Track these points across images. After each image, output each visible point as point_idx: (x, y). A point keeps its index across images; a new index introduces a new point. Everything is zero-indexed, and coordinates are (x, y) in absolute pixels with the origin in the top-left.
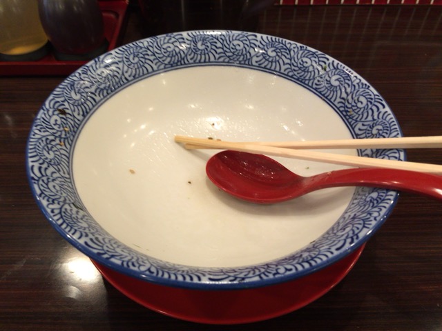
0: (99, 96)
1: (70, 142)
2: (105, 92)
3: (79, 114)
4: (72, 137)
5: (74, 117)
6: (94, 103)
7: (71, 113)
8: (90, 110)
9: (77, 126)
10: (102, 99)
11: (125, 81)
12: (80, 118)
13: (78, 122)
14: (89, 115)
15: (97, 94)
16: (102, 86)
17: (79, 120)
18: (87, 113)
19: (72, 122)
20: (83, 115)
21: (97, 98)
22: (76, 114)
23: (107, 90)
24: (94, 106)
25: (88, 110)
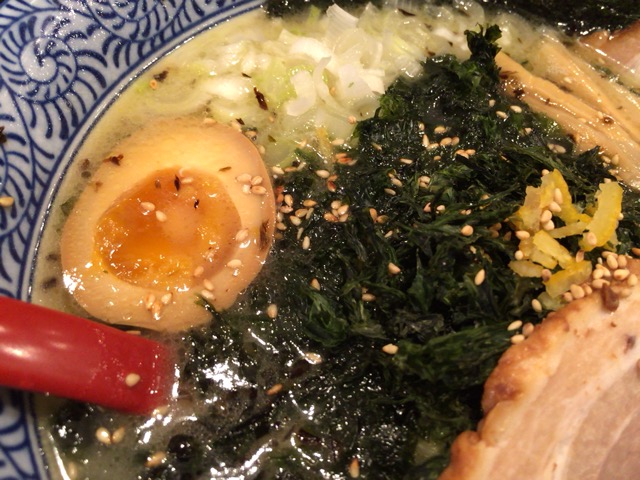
0: (117, 65)
1: (19, 247)
2: (134, 48)
3: (49, 135)
4: (25, 228)
5: (33, 144)
6: (99, 91)
7: (21, 132)
8: (87, 115)
9: (44, 177)
10: (123, 76)
11: (195, 17)
12: (55, 145)
13: (48, 164)
14: (83, 131)
15: (109, 57)
16: (127, 31)
17: (50, 156)
18: (78, 125)
19: (27, 169)
20: (64, 135)
21: (111, 73)
22: (38, 134)
23: (141, 45)
24: (98, 101)
25: (80, 116)
